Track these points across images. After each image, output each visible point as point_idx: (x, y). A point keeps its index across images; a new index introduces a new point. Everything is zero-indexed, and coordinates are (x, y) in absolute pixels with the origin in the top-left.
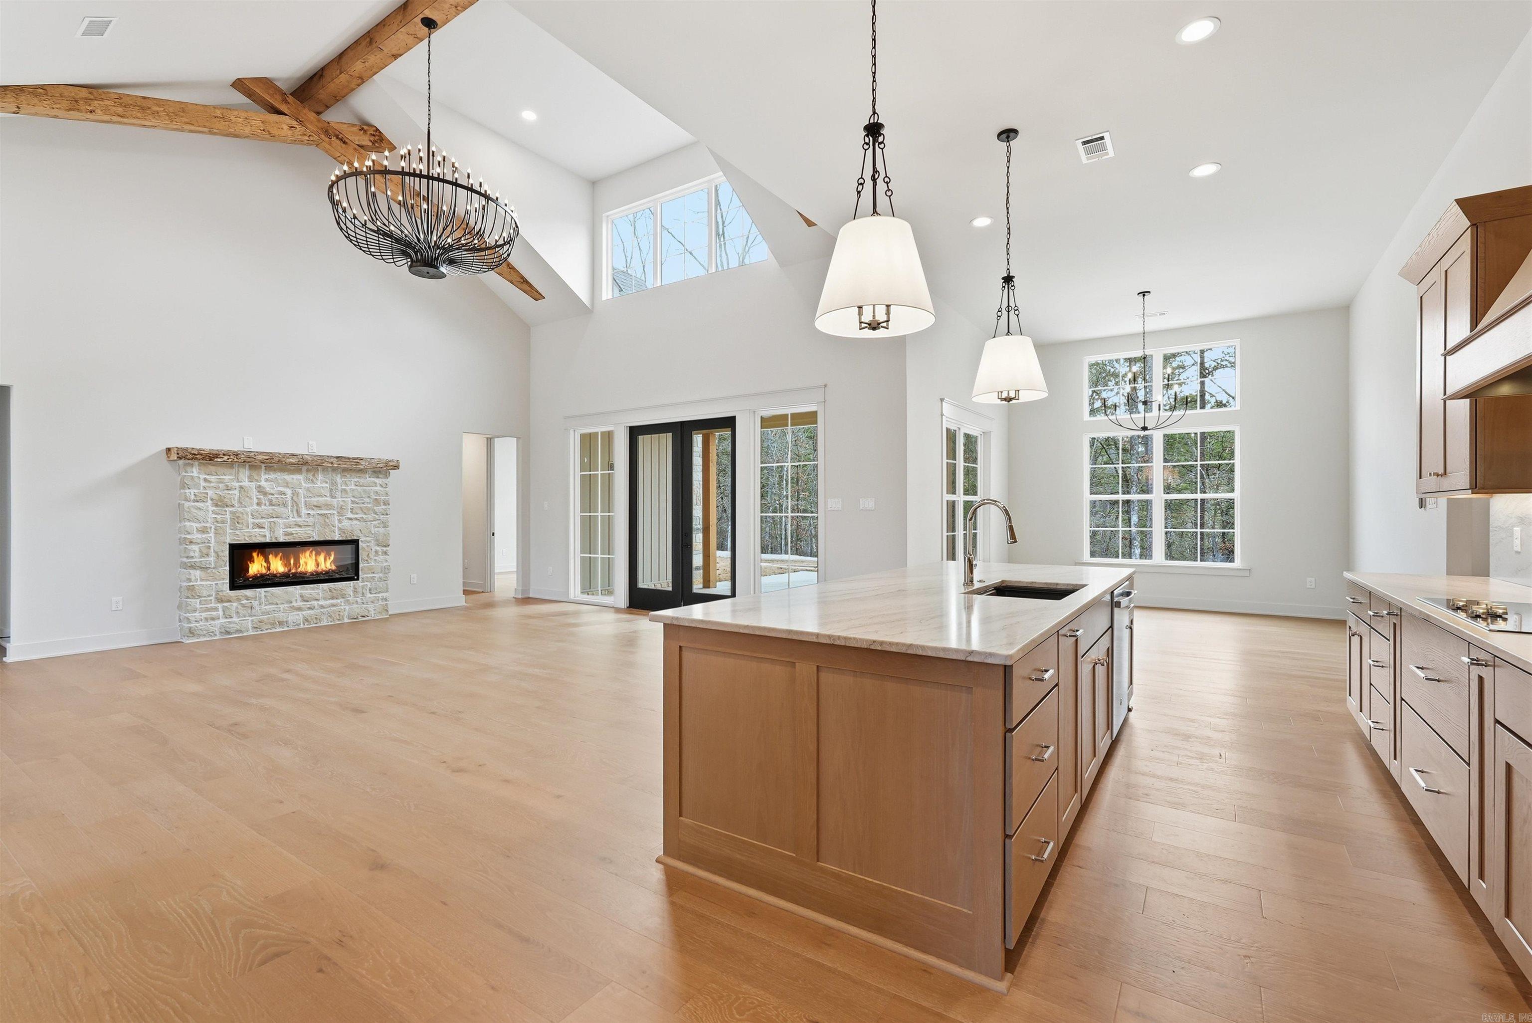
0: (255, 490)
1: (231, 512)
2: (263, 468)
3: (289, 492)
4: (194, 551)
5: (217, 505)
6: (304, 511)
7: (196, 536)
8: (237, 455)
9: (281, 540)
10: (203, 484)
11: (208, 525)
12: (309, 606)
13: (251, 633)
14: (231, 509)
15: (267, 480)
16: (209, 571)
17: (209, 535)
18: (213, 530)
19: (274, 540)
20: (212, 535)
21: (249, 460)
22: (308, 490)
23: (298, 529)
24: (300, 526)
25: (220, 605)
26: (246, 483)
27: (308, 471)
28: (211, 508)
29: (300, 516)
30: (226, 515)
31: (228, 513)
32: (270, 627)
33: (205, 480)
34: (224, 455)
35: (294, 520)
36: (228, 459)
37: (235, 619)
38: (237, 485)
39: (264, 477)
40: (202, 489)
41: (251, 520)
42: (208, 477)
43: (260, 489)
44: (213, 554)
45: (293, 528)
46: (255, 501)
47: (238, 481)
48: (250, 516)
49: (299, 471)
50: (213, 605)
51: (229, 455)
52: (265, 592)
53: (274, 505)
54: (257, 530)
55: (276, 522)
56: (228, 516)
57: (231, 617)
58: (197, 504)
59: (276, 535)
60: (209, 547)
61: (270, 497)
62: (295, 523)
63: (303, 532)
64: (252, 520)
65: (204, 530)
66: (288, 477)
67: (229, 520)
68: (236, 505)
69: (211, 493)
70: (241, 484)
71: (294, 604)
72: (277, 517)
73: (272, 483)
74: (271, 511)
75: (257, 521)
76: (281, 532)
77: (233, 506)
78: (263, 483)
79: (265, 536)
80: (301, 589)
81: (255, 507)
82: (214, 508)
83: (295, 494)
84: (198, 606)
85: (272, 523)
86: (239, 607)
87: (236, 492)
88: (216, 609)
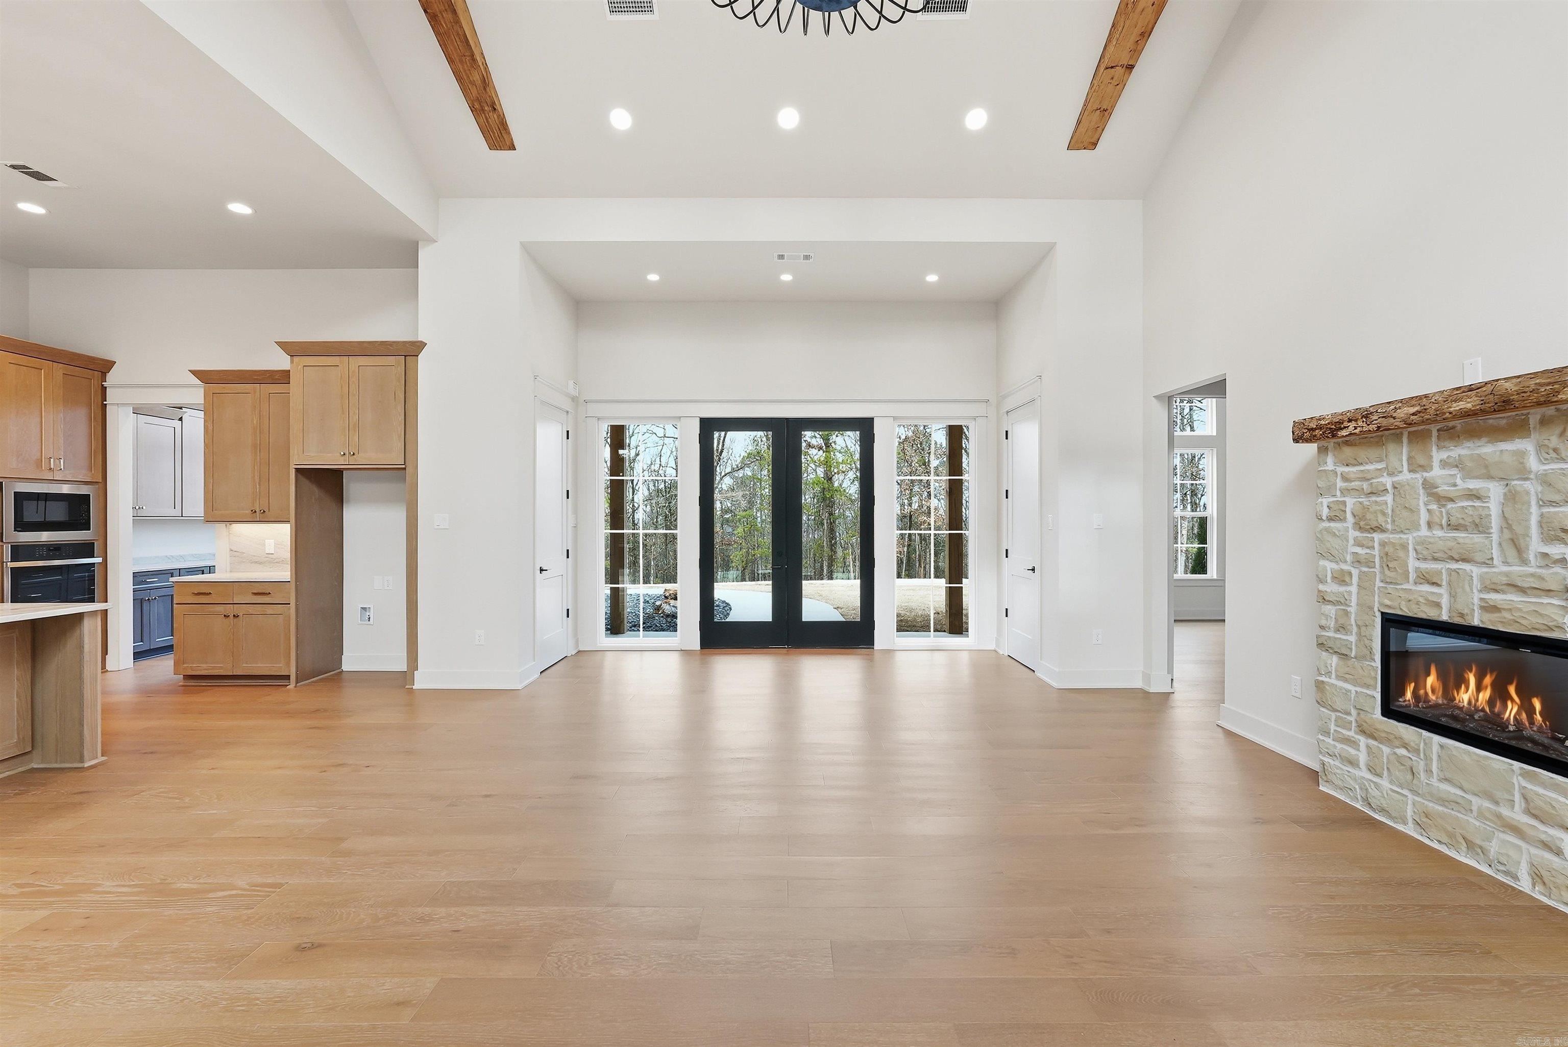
0: (1421, 491)
1: (1383, 544)
2: (1435, 433)
3: (1495, 491)
4: (1327, 617)
5: (1361, 529)
6: (1535, 545)
7: (1331, 588)
8: (1366, 417)
9: (1476, 621)
10: (1340, 484)
11: (1345, 567)
12: (1543, 837)
13: (1410, 830)
14: (1383, 536)
15: (1444, 464)
16: (1350, 663)
17: (1348, 588)
18: (1355, 579)
19: (1457, 620)
20: (1354, 589)
21: (1384, 422)
22: (1545, 480)
23: (1515, 597)
24: (1522, 590)
25: (1363, 740)
26: (1405, 476)
27: (1544, 422)
28: (1353, 534)
29: (1524, 562)
30: (1373, 548)
31: (1376, 545)
32: (1445, 839)
33: (1345, 479)
34: (1350, 421)
35: (1505, 569)
36: (1356, 428)
37: (1385, 783)
38: (1387, 481)
39: (1438, 455)
40: (1338, 493)
41: (1413, 564)
42: (1347, 469)
43: (1429, 487)
44: (1355, 629)
45: (1504, 592)
46: (1424, 517)
47: (1391, 474)
48: (1412, 554)
49: (1519, 428)
50: (1351, 734)
51: (1356, 420)
52: (1442, 746)
53: (1456, 528)
54: (1426, 588)
55: (1460, 571)
56: (1376, 552)
57: (1379, 775)
58: (1333, 525)
59: (1460, 606)
60: (1347, 614)
61: (1450, 505)
62: (1505, 580)
63: (1533, 608)
64: (1418, 564)
65: (1341, 578)
66: (1487, 449)
67: (1377, 560)
68: (1389, 527)
69: (1350, 502)
70: (1395, 479)
71: (1505, 811)
72: (1464, 560)
73: (1454, 471)
74: (1451, 544)
75: (1423, 566)
76: (1476, 601)
77: (1383, 530)
78: (1436, 472)
79: (1438, 605)
80: (1524, 775)
81: (1424, 532)
82: (1357, 534)
83: (1512, 497)
84: (1333, 727)
85: (1453, 573)
86: (1392, 758)
87: (1389, 498)
88: (1354, 743)
